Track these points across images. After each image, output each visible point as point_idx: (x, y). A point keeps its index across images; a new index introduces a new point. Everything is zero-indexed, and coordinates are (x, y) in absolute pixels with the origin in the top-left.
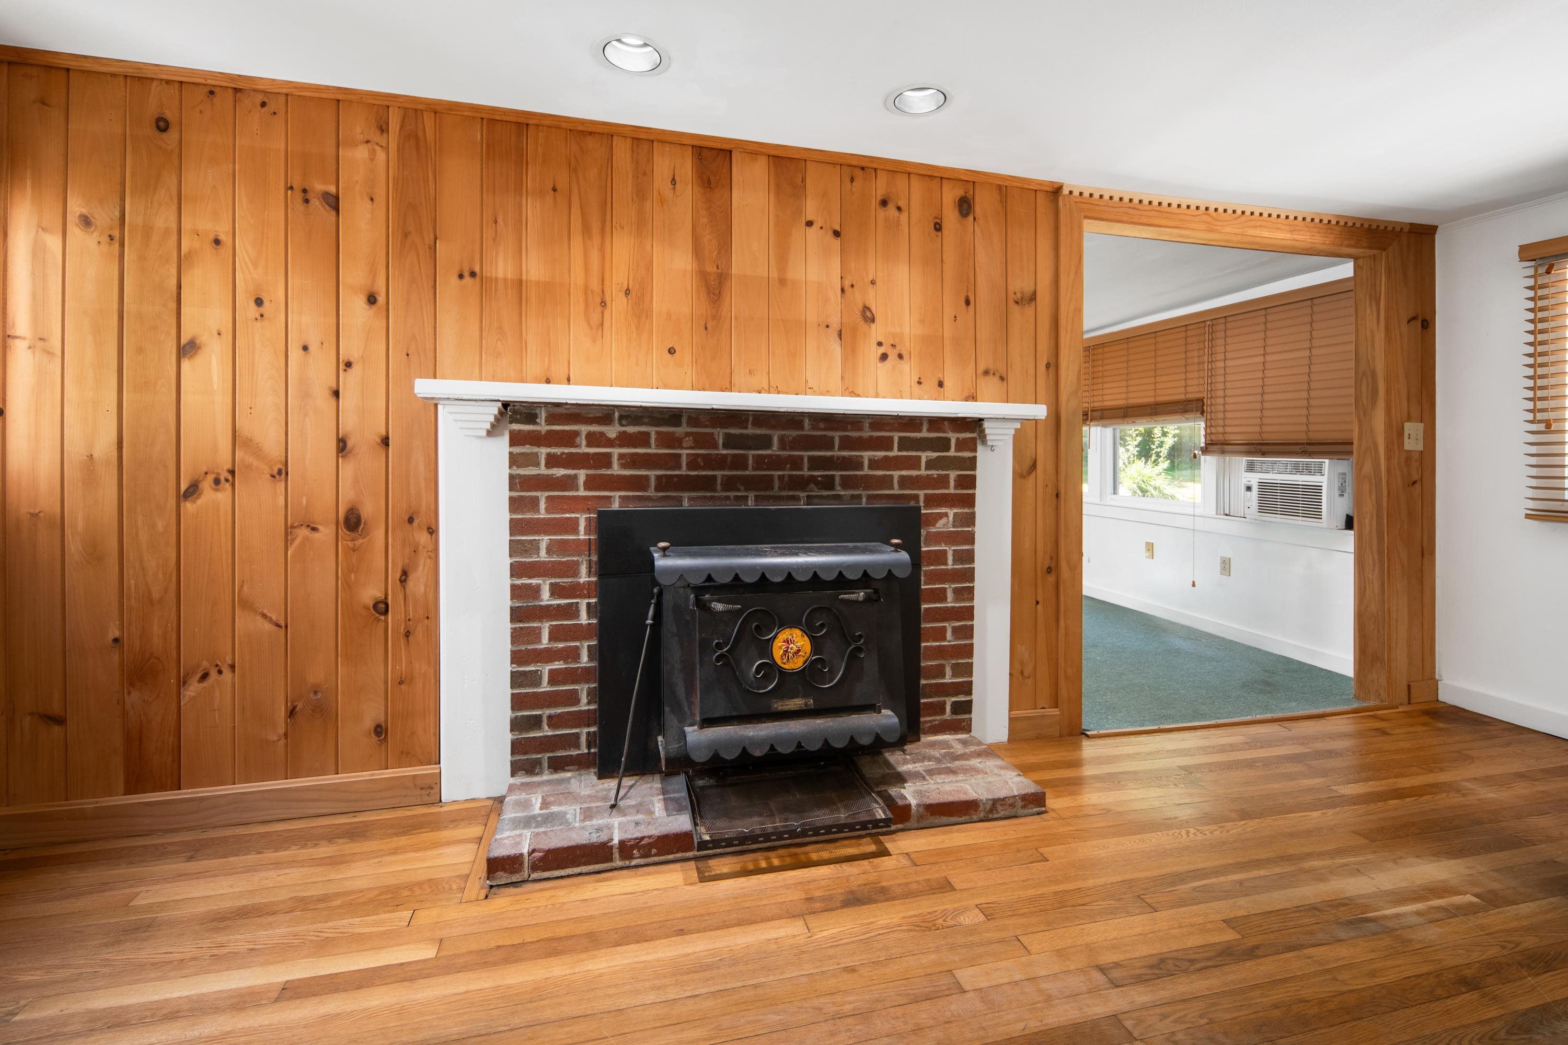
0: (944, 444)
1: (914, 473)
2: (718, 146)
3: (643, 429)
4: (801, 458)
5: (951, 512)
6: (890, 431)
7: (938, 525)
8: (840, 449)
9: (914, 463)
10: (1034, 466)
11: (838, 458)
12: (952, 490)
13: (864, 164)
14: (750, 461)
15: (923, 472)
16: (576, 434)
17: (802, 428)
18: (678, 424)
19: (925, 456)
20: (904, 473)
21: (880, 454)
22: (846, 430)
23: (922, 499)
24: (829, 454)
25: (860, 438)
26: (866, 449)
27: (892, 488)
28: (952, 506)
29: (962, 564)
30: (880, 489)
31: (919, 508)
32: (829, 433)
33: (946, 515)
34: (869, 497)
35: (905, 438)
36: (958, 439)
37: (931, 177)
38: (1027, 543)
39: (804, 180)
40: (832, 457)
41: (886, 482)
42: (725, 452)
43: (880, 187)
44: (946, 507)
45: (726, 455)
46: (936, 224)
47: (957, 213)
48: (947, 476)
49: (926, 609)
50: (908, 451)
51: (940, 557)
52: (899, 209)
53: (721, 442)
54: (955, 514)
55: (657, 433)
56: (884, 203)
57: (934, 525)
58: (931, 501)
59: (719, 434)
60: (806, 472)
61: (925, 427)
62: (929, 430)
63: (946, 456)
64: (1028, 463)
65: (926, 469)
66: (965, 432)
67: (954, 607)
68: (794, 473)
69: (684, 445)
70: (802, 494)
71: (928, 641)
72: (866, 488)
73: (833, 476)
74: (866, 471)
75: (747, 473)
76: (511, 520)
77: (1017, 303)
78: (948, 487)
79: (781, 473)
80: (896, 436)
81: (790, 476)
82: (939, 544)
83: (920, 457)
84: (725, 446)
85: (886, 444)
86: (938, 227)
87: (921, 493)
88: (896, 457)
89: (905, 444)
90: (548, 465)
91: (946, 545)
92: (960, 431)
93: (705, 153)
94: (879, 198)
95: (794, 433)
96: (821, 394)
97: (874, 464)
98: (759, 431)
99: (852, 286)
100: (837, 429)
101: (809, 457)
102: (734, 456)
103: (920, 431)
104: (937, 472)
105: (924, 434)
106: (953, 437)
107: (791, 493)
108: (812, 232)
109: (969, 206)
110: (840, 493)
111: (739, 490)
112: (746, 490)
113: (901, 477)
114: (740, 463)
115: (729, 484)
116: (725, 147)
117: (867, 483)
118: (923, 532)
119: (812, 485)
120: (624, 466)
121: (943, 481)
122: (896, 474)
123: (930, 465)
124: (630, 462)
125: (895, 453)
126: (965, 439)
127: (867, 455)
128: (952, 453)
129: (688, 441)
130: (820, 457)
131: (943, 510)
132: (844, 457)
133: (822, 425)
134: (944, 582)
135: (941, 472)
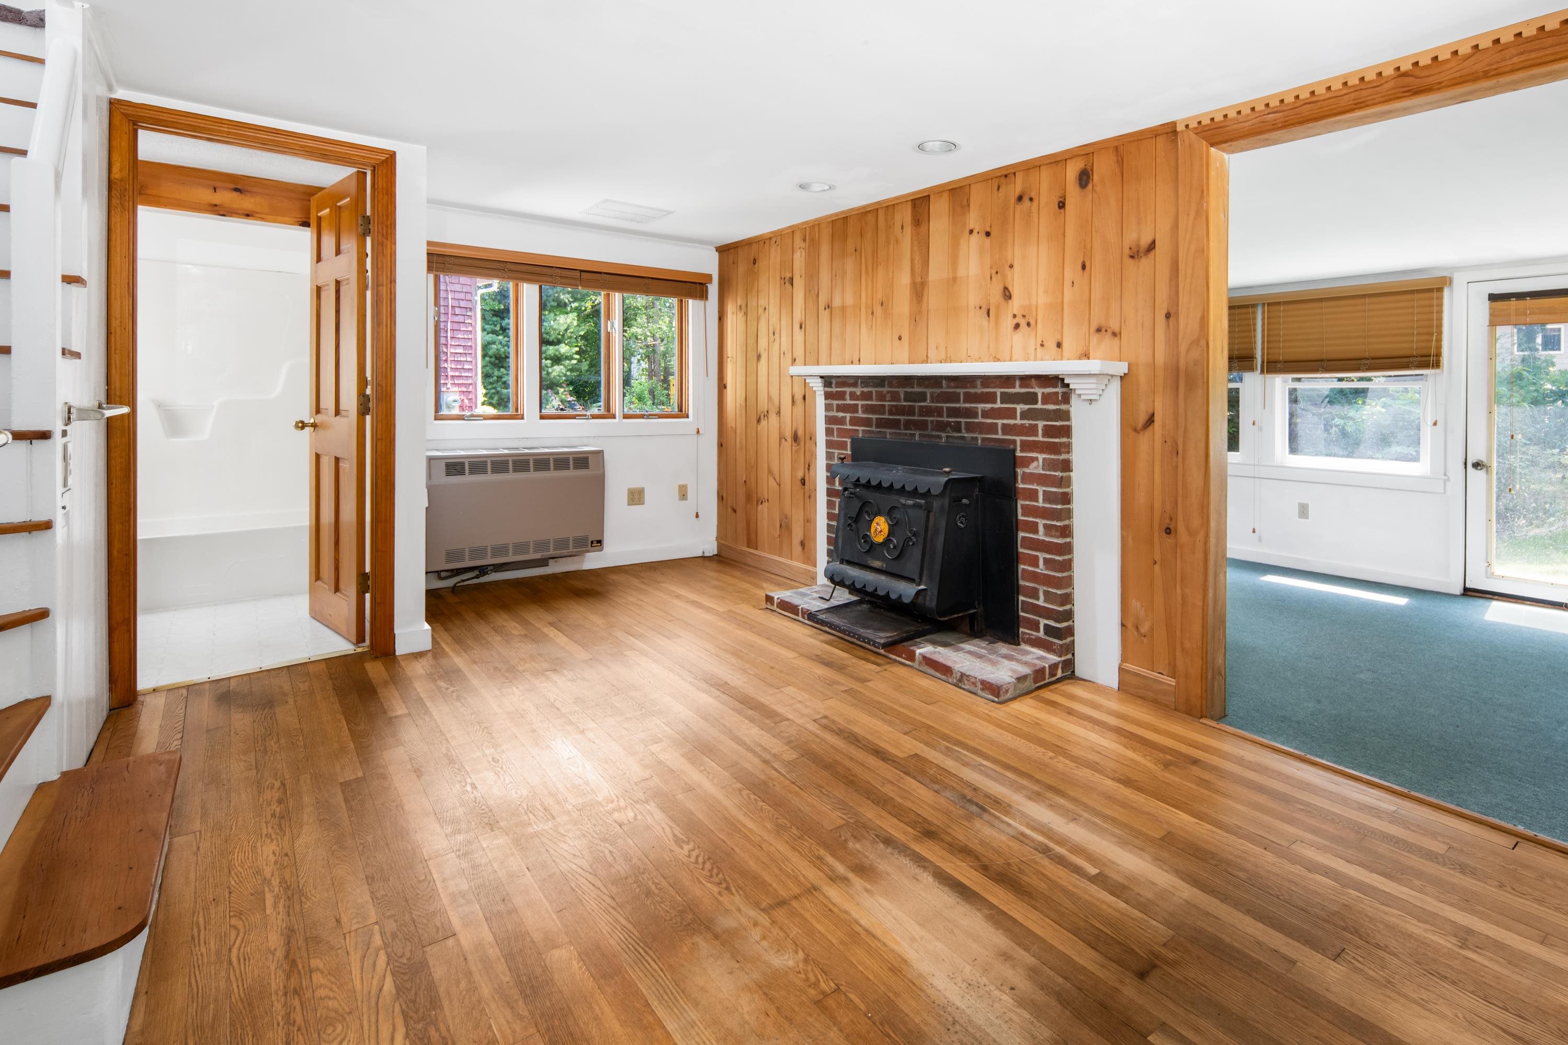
0: (1032, 398)
1: (1012, 422)
2: (921, 195)
3: (870, 389)
4: (942, 408)
5: (1041, 457)
6: (994, 387)
7: (1030, 467)
8: (965, 402)
9: (1011, 414)
10: (1151, 420)
11: (963, 408)
12: (1040, 438)
13: (1005, 173)
14: (917, 410)
15: (1018, 421)
16: (845, 393)
17: (941, 387)
18: (883, 386)
19: (1020, 408)
20: (1005, 421)
21: (989, 406)
22: (966, 388)
23: (1018, 443)
24: (958, 405)
25: (976, 394)
26: (979, 402)
27: (997, 433)
28: (1042, 452)
29: (1050, 503)
30: (989, 434)
31: (1014, 450)
32: (958, 390)
33: (1037, 459)
34: (983, 440)
35: (1004, 393)
36: (1043, 393)
37: (1056, 162)
38: (1141, 498)
39: (968, 200)
40: (960, 407)
41: (993, 428)
42: (904, 404)
43: (1018, 186)
44: (1036, 452)
45: (905, 406)
46: (1060, 202)
47: (1078, 188)
48: (1036, 425)
49: (1023, 538)
50: (1007, 403)
51: (1033, 495)
52: (1031, 199)
53: (902, 397)
54: (1044, 459)
55: (876, 392)
56: (1020, 198)
57: (1028, 467)
58: (1026, 446)
59: (902, 391)
60: (945, 419)
61: (1018, 383)
62: (1021, 386)
63: (1035, 409)
64: (1142, 418)
65: (1021, 419)
66: (1049, 387)
67: (1044, 541)
68: (939, 419)
69: (887, 399)
70: (943, 435)
71: (1024, 564)
72: (980, 433)
73: (960, 422)
74: (980, 419)
75: (915, 418)
76: (826, 440)
77: (1132, 257)
78: (1037, 435)
79: (932, 419)
80: (999, 391)
81: (937, 421)
82: (1033, 484)
83: (1015, 409)
84: (905, 400)
85: (991, 398)
86: (1062, 205)
87: (1018, 439)
88: (999, 408)
89: (1006, 398)
90: (838, 411)
91: (1038, 485)
92: (1045, 387)
93: (918, 202)
94: (1017, 195)
95: (938, 391)
96: (976, 361)
97: (986, 414)
98: (920, 390)
99: (997, 273)
100: (962, 387)
101: (947, 407)
102: (909, 406)
103: (1014, 387)
104: (1028, 422)
105: (1018, 390)
106: (1040, 391)
107: (937, 433)
108: (974, 238)
109: (1088, 177)
110: (966, 435)
111: (911, 429)
112: (915, 430)
113: (1003, 425)
114: (911, 411)
115: (908, 425)
116: (925, 194)
117: (981, 428)
118: (1019, 471)
119: (949, 428)
120: (864, 412)
121: (1033, 430)
122: (1000, 422)
123: (1024, 415)
124: (867, 409)
125: (998, 405)
126: (1049, 394)
127: (981, 406)
128: (1039, 406)
129: (888, 397)
130: (952, 407)
131: (1034, 455)
132: (966, 408)
133: (952, 384)
134: (1036, 517)
135: (1031, 422)
